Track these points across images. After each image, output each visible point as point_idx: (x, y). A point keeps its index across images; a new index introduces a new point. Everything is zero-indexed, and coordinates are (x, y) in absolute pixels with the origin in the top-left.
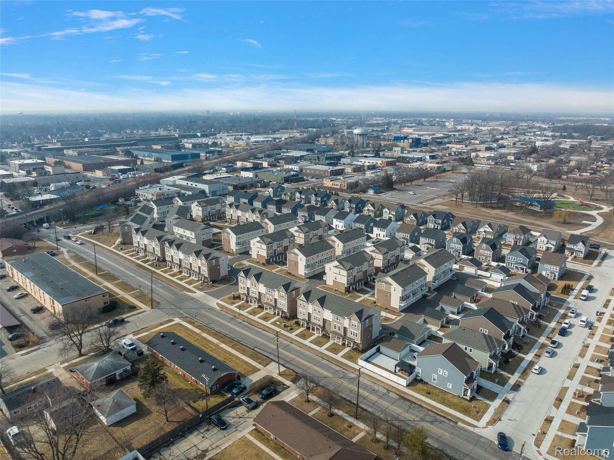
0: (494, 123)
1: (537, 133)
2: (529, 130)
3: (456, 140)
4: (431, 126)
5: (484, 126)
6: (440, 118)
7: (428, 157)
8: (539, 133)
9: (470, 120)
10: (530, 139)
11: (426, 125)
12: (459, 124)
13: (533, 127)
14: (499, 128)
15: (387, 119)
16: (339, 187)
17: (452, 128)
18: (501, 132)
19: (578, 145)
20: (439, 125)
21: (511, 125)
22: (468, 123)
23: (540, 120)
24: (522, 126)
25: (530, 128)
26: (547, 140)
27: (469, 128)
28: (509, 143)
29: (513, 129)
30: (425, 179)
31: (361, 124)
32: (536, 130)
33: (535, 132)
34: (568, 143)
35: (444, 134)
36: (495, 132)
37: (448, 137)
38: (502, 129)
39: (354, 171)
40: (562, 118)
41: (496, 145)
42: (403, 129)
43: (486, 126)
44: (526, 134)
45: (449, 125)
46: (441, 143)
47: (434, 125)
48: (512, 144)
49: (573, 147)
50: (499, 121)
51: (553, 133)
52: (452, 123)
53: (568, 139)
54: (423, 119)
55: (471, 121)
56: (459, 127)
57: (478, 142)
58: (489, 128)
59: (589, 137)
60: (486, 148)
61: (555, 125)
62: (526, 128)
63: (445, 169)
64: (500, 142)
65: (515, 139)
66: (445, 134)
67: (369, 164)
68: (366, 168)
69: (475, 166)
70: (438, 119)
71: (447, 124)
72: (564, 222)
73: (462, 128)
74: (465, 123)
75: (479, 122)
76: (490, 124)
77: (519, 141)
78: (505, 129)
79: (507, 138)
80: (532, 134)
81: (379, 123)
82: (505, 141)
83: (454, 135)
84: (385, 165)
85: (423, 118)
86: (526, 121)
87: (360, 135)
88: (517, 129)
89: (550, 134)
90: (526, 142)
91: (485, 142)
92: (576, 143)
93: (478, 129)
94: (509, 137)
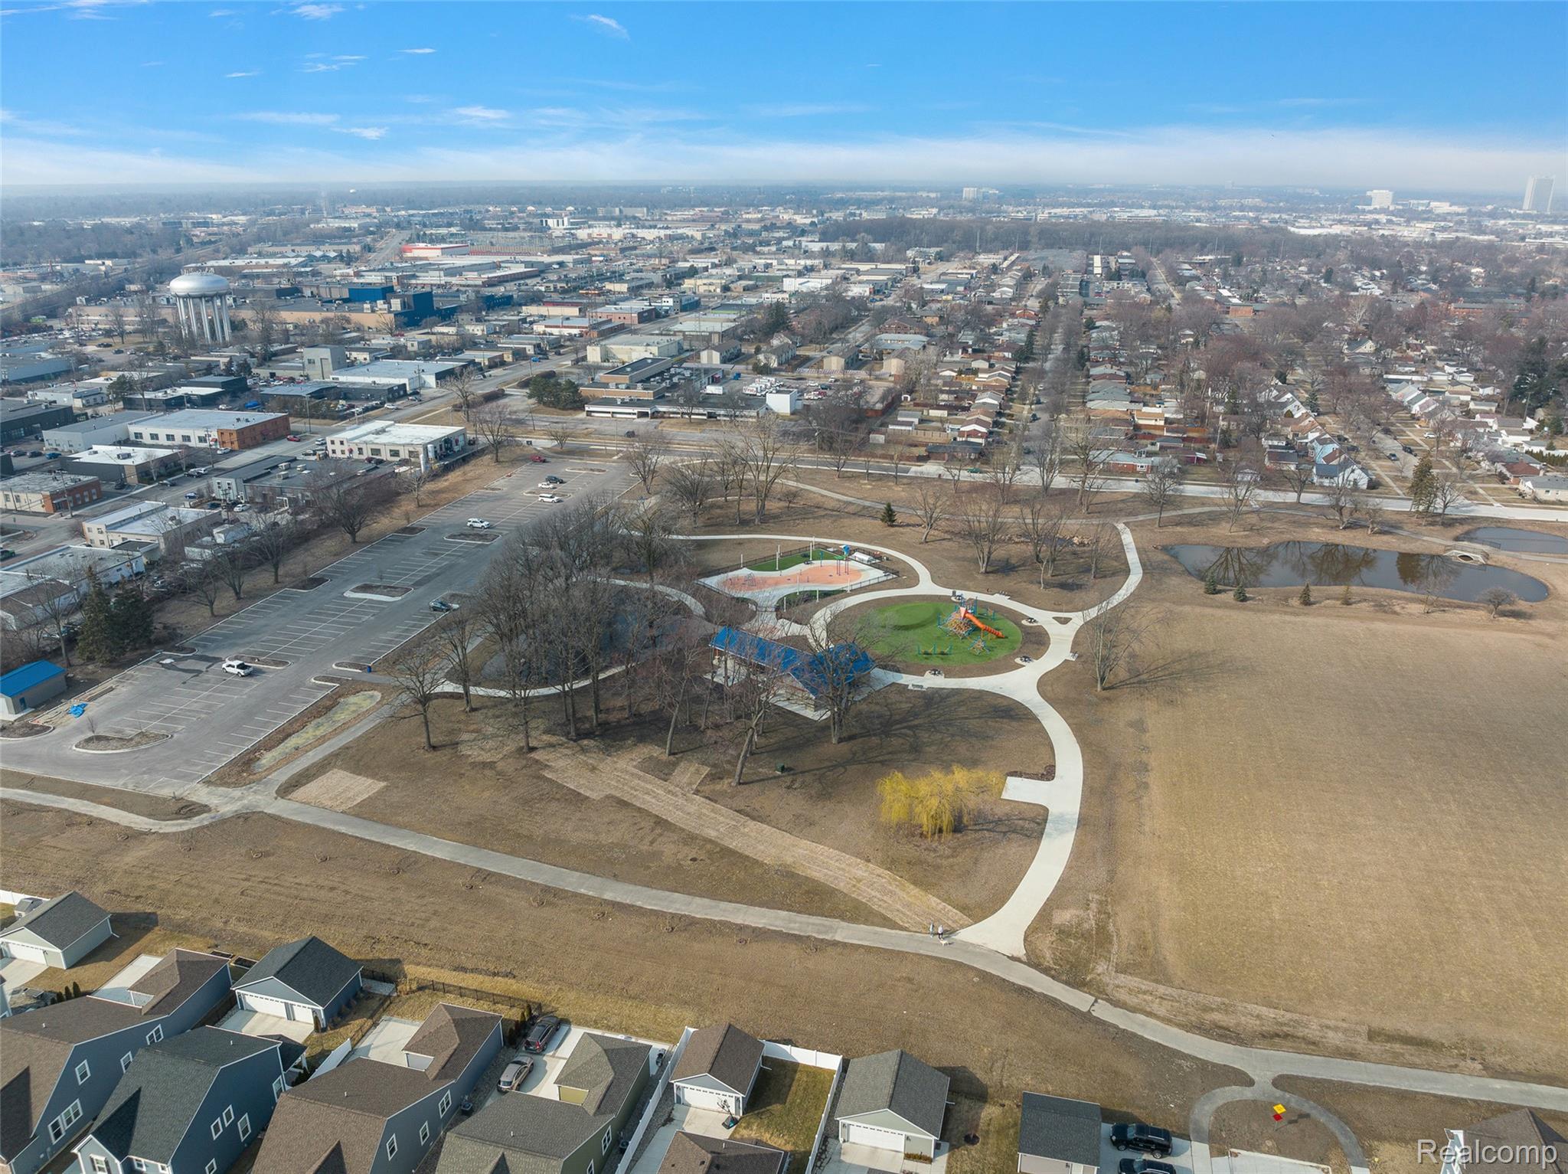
0: (679, 215)
1: (785, 243)
2: (764, 234)
3: (559, 285)
4: (506, 230)
5: (651, 227)
6: (540, 203)
7: (431, 380)
8: (790, 243)
9: (617, 210)
10: (768, 266)
11: (491, 229)
12: (584, 223)
13: (772, 227)
14: (689, 232)
15: (388, 209)
17: (563, 237)
18: (695, 244)
19: (890, 284)
20: (529, 227)
21: (722, 220)
22: (613, 218)
23: (791, 201)
24: (748, 221)
25: (766, 228)
26: (810, 270)
27: (610, 236)
28: (712, 288)
29: (725, 231)
30: (353, 533)
31: (286, 233)
32: (781, 234)
33: (780, 240)
34: (865, 278)
36: (676, 247)
37: (541, 271)
38: (698, 236)
39: (57, 508)
40: (839, 195)
41: (671, 302)
42: (410, 250)
43: (655, 227)
44: (758, 249)
45: (558, 227)
46: (507, 302)
47: (516, 228)
48: (718, 290)
49: (878, 291)
50: (693, 207)
51: (824, 245)
53: (861, 261)
54: (491, 208)
55: (621, 211)
56: (582, 234)
57: (623, 288)
58: (662, 233)
59: (910, 253)
60: (640, 315)
61: (826, 215)
62: (756, 227)
63: (472, 443)
64: (688, 284)
65: (728, 271)
66: (532, 264)
68: (133, 479)
69: (589, 413)
70: (531, 208)
71: (551, 222)
73: (589, 235)
74: (604, 218)
75: (641, 213)
76: (669, 218)
77: (740, 278)
78: (703, 235)
79: (706, 269)
80: (774, 248)
81: (349, 229)
82: (699, 282)
83: (561, 264)
84: (236, 446)
85: (492, 205)
86: (756, 206)
88: (734, 235)
89: (816, 247)
90: (757, 278)
91: (640, 287)
92: (884, 278)
93: (633, 236)
94: (715, 266)
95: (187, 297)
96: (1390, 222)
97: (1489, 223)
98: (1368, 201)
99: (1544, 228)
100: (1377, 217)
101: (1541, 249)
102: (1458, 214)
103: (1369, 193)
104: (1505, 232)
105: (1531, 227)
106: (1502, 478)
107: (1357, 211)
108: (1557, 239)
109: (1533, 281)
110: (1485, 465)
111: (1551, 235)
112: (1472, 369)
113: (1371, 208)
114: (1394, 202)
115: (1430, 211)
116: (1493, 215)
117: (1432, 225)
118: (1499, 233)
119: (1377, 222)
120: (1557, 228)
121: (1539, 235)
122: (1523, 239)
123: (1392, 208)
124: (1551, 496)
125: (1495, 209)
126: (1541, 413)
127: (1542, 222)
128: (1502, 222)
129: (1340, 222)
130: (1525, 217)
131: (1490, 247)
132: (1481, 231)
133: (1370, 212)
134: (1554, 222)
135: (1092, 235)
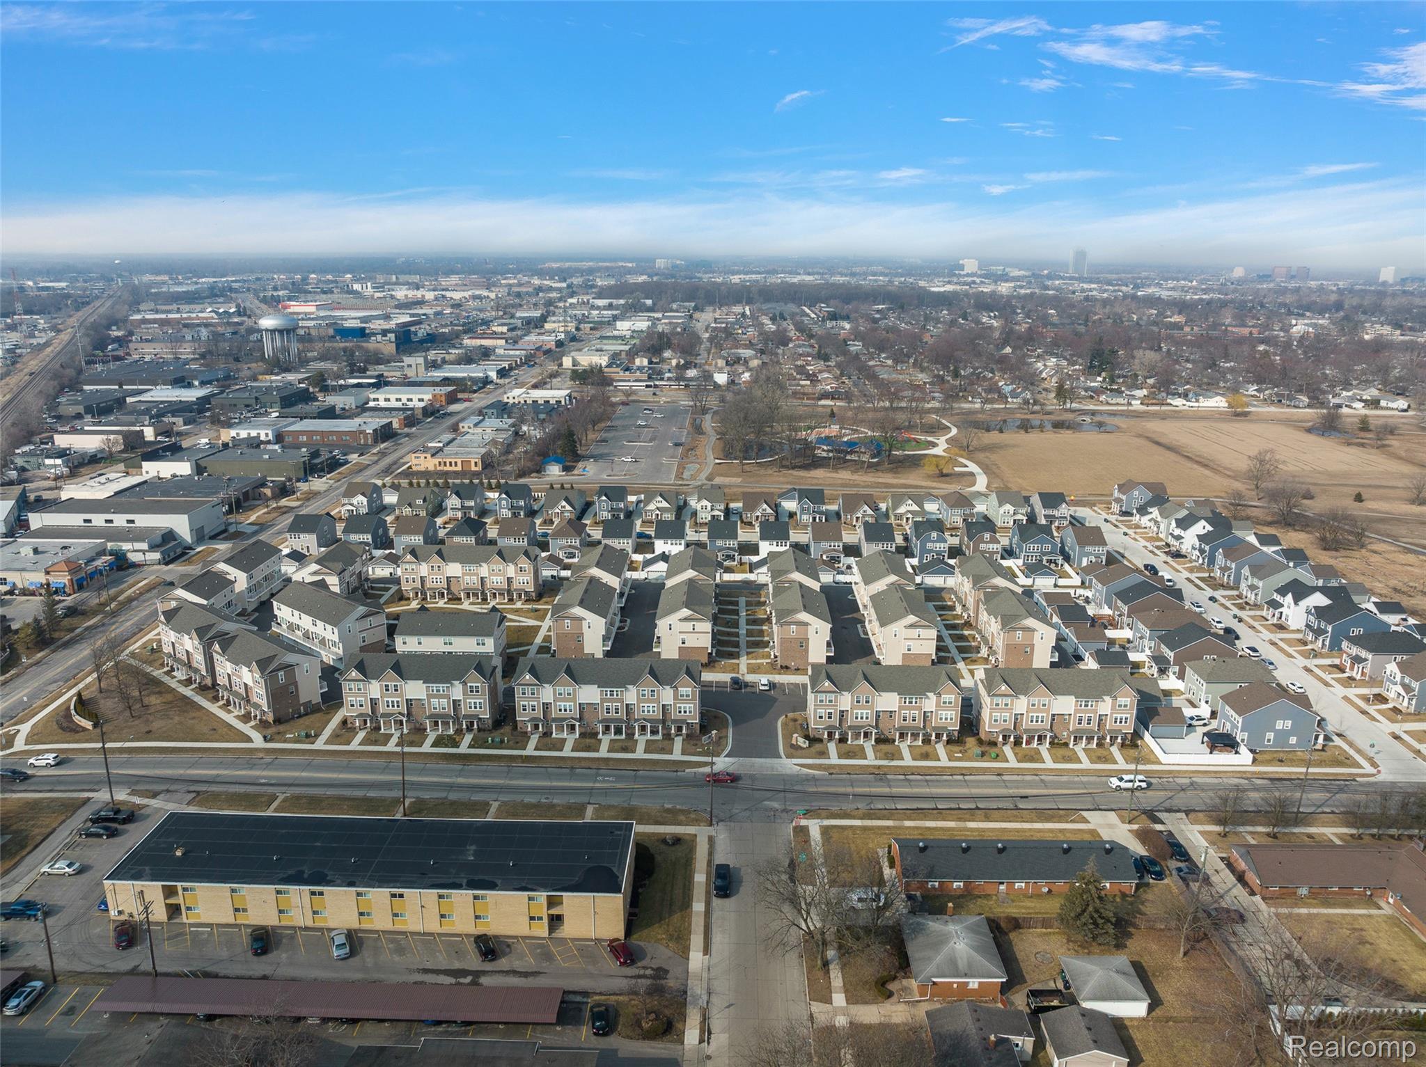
0: (450, 282)
7: (494, 375)
9: (394, 277)
16: (459, 468)
17: (384, 297)
20: (342, 290)
35: (412, 315)
39: (406, 425)
45: (364, 289)
52: (369, 284)
67: (422, 404)
71: (357, 287)
72: (943, 475)
80: (566, 304)
84: (444, 403)
87: (281, 332)
95: (273, 331)
96: (982, 282)
97: (1049, 283)
98: (962, 267)
99: (1085, 286)
100: (975, 279)
101: (1087, 299)
102: (1026, 277)
103: (961, 262)
104: (1061, 289)
105: (1077, 286)
106: (1092, 397)
107: (955, 275)
108: (1094, 293)
109: (1087, 316)
110: (1083, 393)
111: (1091, 290)
112: (1065, 359)
113: (965, 273)
114: (980, 268)
115: (1007, 274)
116: (1049, 277)
117: (1012, 284)
118: (1057, 289)
119: (974, 282)
120: (1093, 286)
121: (1083, 291)
122: (1074, 293)
123: (979, 272)
124: (1114, 401)
125: (1050, 273)
126: (1103, 374)
127: (1083, 282)
128: (1057, 282)
129: (949, 283)
130: (1071, 278)
131: (1055, 297)
132: (1047, 288)
133: (964, 276)
134: (1091, 282)
135: (795, 293)
